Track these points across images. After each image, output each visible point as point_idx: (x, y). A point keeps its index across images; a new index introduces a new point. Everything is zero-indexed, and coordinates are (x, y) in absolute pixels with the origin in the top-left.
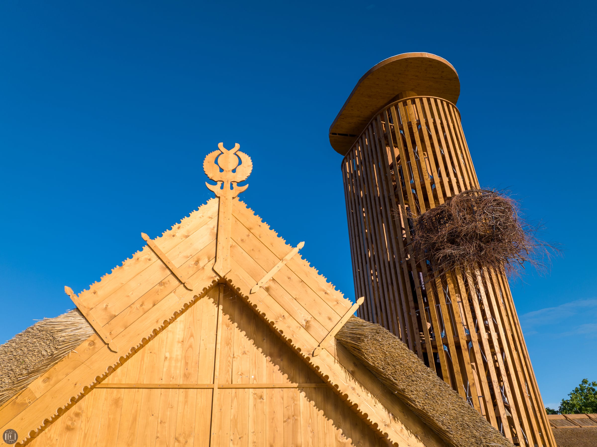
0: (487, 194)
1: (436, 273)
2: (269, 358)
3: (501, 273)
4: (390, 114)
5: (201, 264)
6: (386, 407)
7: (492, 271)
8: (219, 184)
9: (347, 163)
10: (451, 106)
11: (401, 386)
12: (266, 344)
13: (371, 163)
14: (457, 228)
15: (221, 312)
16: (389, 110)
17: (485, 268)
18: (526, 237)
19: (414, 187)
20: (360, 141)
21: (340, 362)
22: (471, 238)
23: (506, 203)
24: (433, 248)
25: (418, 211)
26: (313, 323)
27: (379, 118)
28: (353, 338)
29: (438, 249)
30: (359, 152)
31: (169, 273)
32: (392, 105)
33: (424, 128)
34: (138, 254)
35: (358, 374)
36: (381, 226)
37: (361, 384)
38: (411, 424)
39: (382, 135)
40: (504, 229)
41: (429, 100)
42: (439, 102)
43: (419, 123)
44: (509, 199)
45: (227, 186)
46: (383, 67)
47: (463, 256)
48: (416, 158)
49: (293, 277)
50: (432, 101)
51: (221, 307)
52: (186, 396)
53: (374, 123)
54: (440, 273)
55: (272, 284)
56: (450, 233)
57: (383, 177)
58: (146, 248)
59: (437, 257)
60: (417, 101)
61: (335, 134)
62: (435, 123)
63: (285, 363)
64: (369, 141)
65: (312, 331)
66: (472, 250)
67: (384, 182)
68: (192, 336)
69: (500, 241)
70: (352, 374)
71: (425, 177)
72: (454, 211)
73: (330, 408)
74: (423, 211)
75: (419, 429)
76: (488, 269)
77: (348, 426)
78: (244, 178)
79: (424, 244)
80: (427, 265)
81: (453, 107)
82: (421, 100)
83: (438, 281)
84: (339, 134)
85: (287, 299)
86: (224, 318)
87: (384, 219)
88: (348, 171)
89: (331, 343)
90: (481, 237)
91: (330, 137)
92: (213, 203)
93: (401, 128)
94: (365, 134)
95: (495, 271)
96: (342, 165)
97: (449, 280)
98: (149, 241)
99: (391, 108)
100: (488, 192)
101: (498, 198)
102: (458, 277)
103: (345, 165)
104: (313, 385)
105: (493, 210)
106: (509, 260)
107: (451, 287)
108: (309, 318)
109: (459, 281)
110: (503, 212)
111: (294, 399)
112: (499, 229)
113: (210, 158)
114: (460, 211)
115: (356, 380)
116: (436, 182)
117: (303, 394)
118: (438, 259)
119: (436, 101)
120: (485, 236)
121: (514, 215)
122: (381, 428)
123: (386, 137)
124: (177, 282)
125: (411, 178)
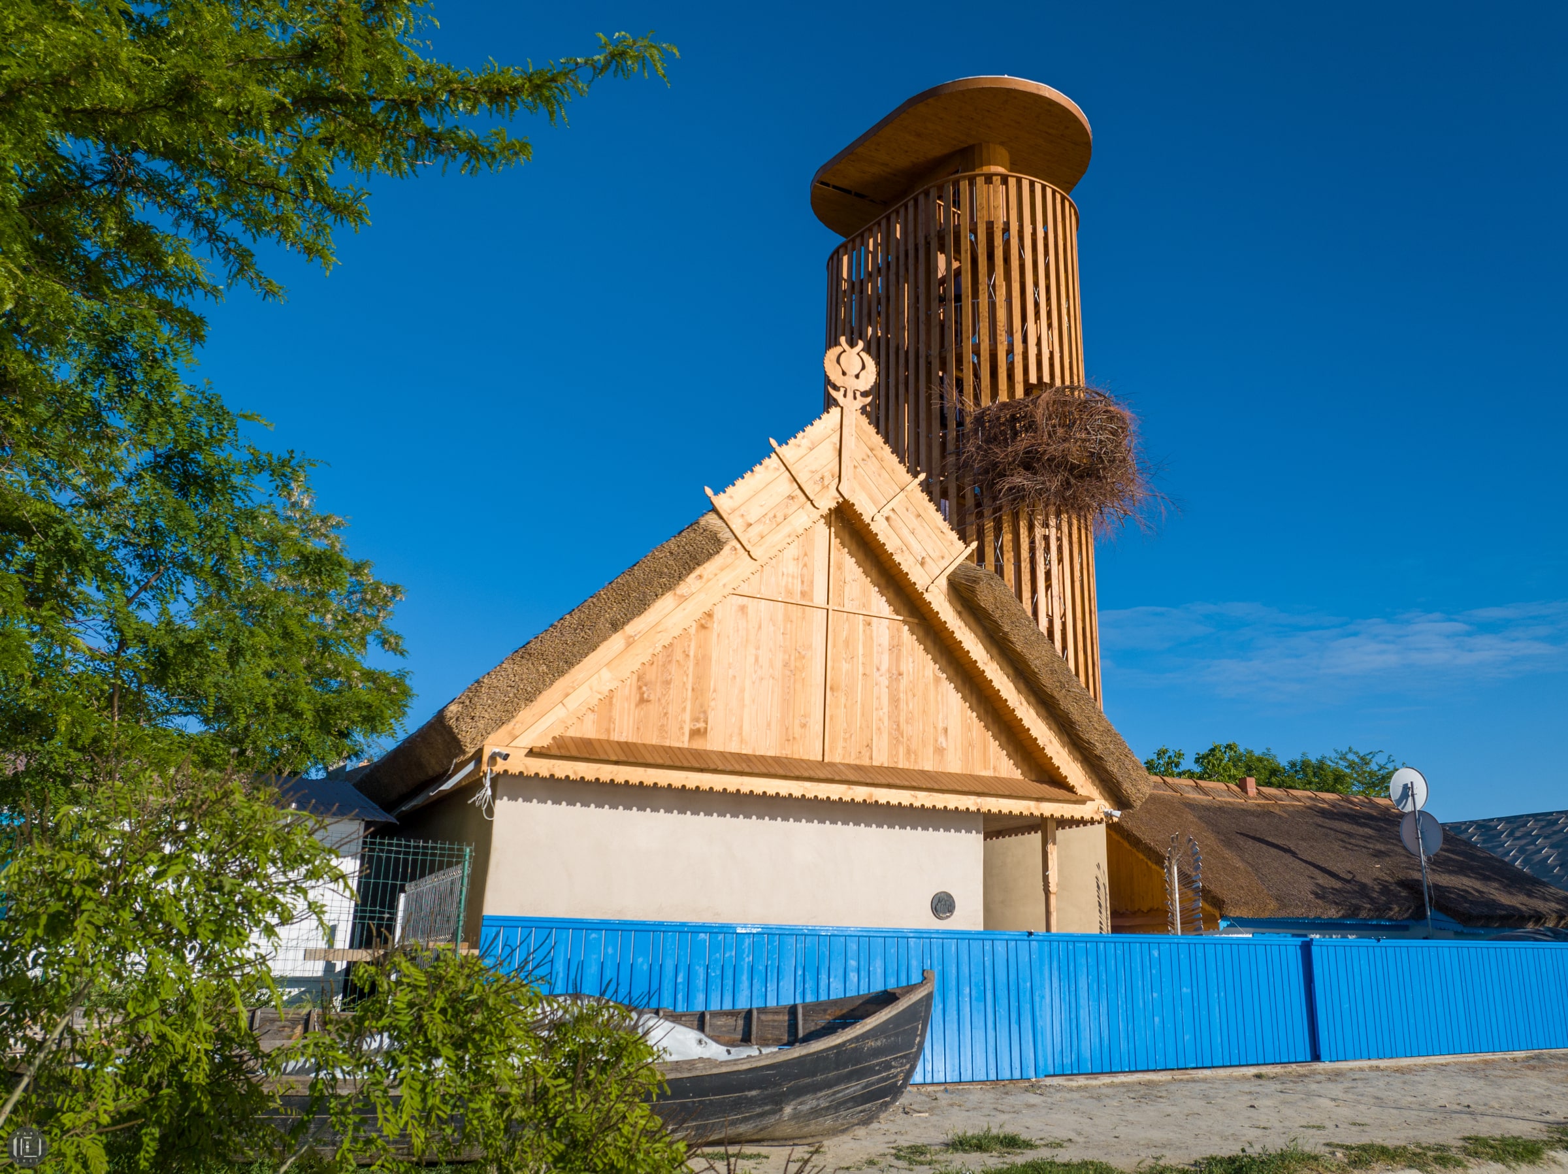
0: (1098, 398)
1: (987, 512)
2: (876, 589)
3: (1086, 529)
4: (957, 193)
5: (826, 483)
6: (985, 648)
7: (1075, 522)
8: (842, 390)
9: (845, 259)
10: (1067, 204)
11: (1006, 629)
12: (874, 573)
13: (901, 280)
14: (1040, 445)
15: (833, 535)
16: (956, 184)
17: (1064, 517)
18: (1139, 479)
19: (977, 352)
20: (884, 223)
21: (950, 601)
22: (1058, 466)
23: (1123, 420)
24: (994, 470)
25: (977, 398)
26: (928, 560)
27: (933, 193)
28: (967, 580)
29: (1002, 475)
30: (876, 244)
31: (796, 486)
32: (964, 178)
33: (1014, 242)
34: (767, 461)
35: (965, 615)
36: (901, 408)
37: (966, 625)
38: (1005, 665)
39: (933, 234)
40: (1109, 461)
41: (1032, 184)
42: (1049, 192)
43: (1006, 229)
44: (1127, 414)
45: (850, 394)
46: (963, 93)
47: (1039, 492)
48: (990, 296)
49: (911, 508)
50: (1038, 188)
51: (833, 529)
52: (804, 613)
53: (921, 199)
54: (994, 513)
55: (891, 514)
56: (1028, 452)
57: (922, 317)
58: (773, 455)
59: (998, 487)
60: (1012, 182)
61: (828, 185)
62: (1034, 234)
63: (891, 595)
64: (905, 232)
65: (926, 566)
66: (1055, 485)
67: (922, 327)
68: (806, 555)
69: (1099, 478)
70: (959, 613)
71: (999, 338)
72: (1040, 414)
73: (929, 643)
74: (986, 402)
75: (1011, 672)
76: (1070, 518)
77: (944, 663)
78: (868, 388)
79: (981, 461)
80: (976, 495)
81: (1071, 205)
82: (1019, 181)
83: (989, 525)
84: (834, 187)
85: (905, 532)
86: (835, 542)
87: (912, 397)
88: (845, 275)
89: (943, 582)
90: (1073, 467)
91: (814, 187)
92: (835, 411)
93: (974, 231)
94: (898, 213)
95: (1079, 521)
96: (831, 258)
97: (1006, 527)
98: (778, 449)
99: (961, 183)
100: (1099, 395)
101: (1112, 408)
102: (1021, 524)
103: (840, 261)
104: (916, 621)
105: (1101, 428)
106: (1106, 510)
107: (1007, 537)
108: (924, 554)
109: (1022, 531)
110: (1114, 433)
111: (898, 630)
112: (1102, 461)
113: (832, 353)
114: (1050, 418)
115: (963, 620)
116: (1016, 351)
117: (906, 628)
118: (1000, 491)
119: (1044, 188)
120: (1079, 466)
121: (1130, 442)
122: (980, 665)
123: (941, 238)
124: (804, 499)
125: (974, 334)
